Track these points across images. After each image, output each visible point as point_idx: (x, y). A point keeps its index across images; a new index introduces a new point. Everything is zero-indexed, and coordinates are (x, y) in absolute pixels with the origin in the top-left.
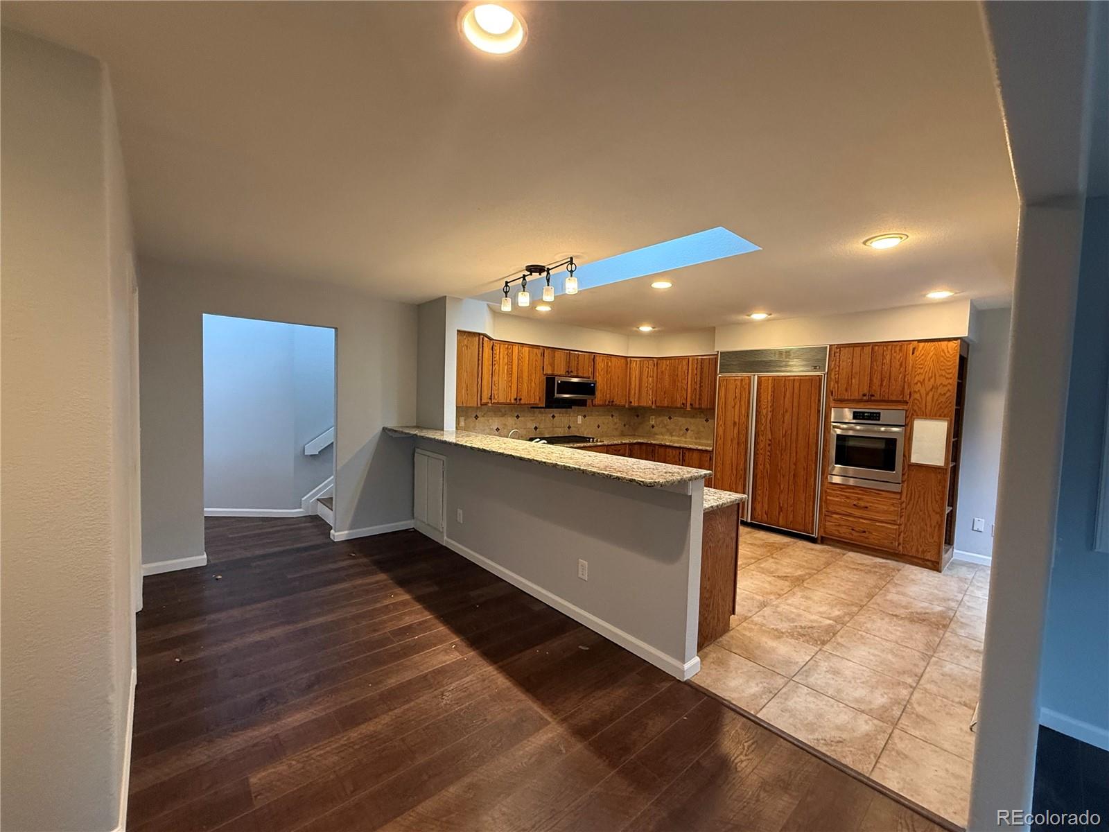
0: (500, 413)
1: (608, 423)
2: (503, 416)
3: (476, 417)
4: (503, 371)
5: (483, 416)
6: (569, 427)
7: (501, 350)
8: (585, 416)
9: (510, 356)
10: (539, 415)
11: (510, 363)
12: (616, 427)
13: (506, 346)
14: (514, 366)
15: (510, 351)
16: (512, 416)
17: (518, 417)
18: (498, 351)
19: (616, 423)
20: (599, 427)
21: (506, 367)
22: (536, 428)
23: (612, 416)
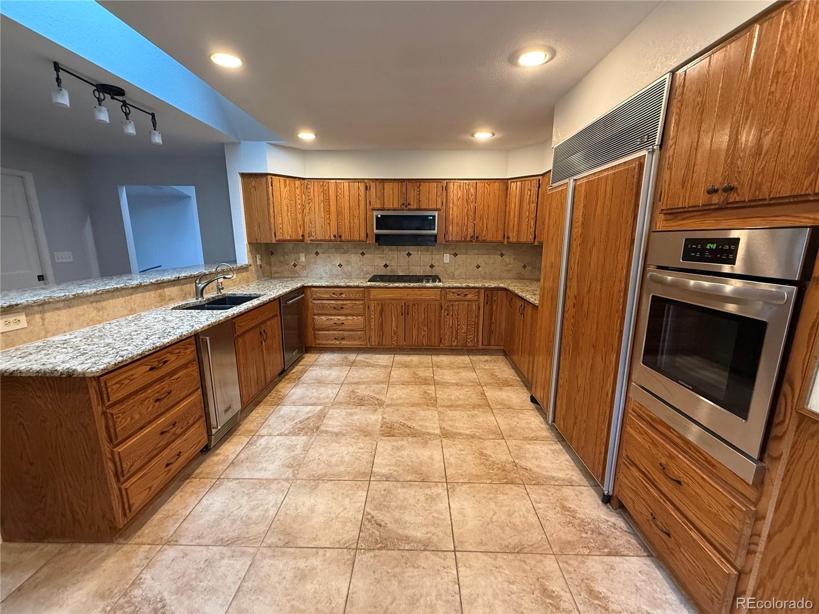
0: (342, 250)
1: (494, 263)
2: (345, 253)
3: (317, 253)
4: (320, 209)
5: (324, 253)
6: (432, 266)
7: (316, 188)
8: (455, 255)
9: (326, 194)
10: (390, 253)
11: (327, 201)
12: (508, 268)
13: (321, 183)
14: (331, 203)
15: (326, 188)
16: (356, 253)
17: (363, 254)
18: (312, 190)
19: (507, 264)
20: (478, 267)
21: (322, 205)
22: (386, 266)
23: (502, 255)
